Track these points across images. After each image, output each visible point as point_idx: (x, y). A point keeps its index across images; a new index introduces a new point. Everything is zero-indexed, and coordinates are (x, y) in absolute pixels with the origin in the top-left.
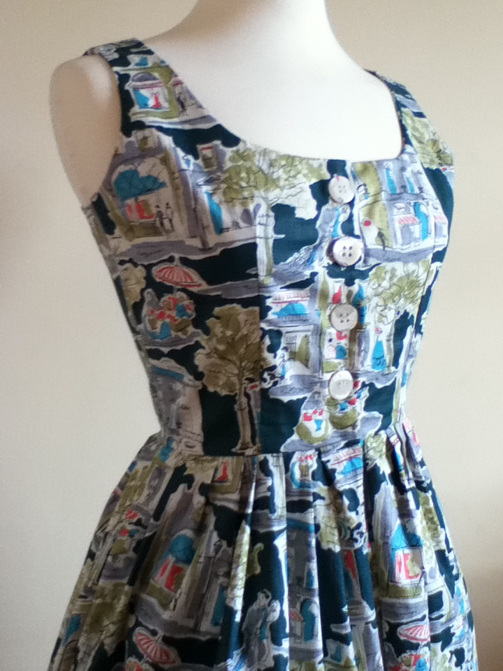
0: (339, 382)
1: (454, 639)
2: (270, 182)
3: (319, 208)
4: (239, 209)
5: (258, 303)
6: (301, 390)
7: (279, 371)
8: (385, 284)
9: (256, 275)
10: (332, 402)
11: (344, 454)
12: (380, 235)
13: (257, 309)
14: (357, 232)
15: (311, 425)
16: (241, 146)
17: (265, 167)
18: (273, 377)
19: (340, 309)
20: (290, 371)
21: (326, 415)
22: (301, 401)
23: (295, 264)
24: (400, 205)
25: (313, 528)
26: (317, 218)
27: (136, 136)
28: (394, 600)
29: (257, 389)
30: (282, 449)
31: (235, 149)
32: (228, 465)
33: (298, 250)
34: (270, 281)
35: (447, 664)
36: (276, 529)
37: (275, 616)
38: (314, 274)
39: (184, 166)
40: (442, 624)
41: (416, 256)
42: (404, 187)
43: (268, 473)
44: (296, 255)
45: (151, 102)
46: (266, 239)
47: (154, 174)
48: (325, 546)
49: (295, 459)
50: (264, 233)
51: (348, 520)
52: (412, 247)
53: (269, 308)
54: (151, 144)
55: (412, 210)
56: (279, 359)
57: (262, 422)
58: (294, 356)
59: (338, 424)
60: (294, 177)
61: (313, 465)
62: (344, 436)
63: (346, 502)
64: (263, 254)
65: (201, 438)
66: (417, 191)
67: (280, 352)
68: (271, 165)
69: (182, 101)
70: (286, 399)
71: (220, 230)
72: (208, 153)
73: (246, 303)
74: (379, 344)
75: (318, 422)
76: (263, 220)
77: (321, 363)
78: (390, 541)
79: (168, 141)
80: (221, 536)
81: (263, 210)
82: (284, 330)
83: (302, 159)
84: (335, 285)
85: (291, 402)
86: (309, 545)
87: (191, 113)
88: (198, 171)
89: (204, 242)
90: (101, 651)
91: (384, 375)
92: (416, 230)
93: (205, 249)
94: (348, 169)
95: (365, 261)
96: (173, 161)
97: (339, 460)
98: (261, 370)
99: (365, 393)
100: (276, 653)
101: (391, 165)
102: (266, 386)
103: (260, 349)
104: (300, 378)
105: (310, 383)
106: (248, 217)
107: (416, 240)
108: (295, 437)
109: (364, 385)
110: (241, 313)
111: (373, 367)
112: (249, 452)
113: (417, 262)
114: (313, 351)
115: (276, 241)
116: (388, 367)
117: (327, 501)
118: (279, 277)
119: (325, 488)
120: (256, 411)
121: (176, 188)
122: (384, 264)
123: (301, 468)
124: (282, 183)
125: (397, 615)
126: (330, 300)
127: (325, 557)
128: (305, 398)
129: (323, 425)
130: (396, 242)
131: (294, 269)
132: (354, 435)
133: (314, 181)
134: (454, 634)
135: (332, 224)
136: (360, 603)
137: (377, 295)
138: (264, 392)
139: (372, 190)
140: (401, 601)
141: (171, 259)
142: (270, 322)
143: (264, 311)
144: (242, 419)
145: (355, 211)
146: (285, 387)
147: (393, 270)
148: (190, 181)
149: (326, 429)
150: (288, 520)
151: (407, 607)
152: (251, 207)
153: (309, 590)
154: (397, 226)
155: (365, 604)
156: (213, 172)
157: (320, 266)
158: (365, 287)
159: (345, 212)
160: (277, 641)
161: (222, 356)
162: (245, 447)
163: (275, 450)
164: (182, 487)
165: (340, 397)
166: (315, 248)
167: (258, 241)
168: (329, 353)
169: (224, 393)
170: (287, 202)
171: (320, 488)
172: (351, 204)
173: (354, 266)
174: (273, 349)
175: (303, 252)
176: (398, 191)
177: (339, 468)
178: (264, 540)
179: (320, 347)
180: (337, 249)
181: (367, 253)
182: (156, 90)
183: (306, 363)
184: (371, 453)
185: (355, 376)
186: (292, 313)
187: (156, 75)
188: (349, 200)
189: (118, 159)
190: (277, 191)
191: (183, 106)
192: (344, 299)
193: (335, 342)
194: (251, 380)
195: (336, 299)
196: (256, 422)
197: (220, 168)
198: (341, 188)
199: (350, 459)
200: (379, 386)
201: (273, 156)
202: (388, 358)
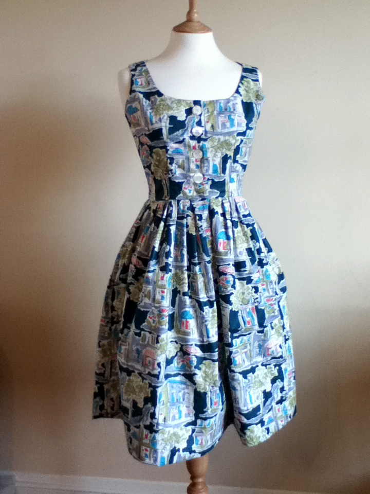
0: (197, 177)
1: (253, 282)
2: (170, 108)
3: (187, 117)
4: (158, 117)
5: (165, 147)
6: (183, 179)
7: (174, 171)
8: (216, 144)
9: (163, 139)
10: (195, 184)
11: (201, 203)
12: (212, 126)
13: (164, 150)
14: (203, 125)
15: (187, 191)
16: (163, 97)
17: (169, 104)
18: (172, 173)
19: (196, 151)
20: (178, 172)
21: (193, 188)
22: (183, 182)
23: (177, 135)
24: (222, 115)
25: (185, 225)
26: (186, 120)
27: (133, 94)
28: (218, 257)
29: (168, 177)
30: (177, 198)
31: (161, 98)
32: (161, 203)
33: (178, 130)
34: (169, 141)
35: (250, 291)
36: (171, 223)
37: (167, 250)
38: (184, 139)
39: (144, 104)
40: (246, 274)
41: (229, 134)
42: (226, 109)
43: (172, 206)
44: (178, 132)
45: (140, 84)
46: (166, 127)
47: (136, 106)
48: (190, 232)
49: (181, 202)
50: (165, 125)
51: (198, 224)
52: (226, 130)
53: (169, 150)
54: (136, 97)
55: (227, 117)
56: (173, 167)
57: (170, 189)
58: (179, 167)
59: (198, 192)
60: (180, 106)
61: (188, 205)
62: (200, 196)
63: (197, 218)
64: (165, 132)
65: (155, 195)
66: (232, 110)
67: (174, 165)
68: (172, 103)
69: (149, 83)
70: (177, 181)
71: (152, 124)
72: (153, 100)
73: (161, 148)
74: (215, 166)
75: (190, 191)
76: (165, 121)
77: (189, 169)
78: (217, 235)
79: (141, 96)
80: (155, 225)
81: (166, 117)
82: (174, 157)
83: (184, 101)
84: (193, 143)
85: (179, 182)
86: (183, 231)
87: (151, 86)
88: (149, 105)
89: (148, 128)
90: (124, 264)
91: (218, 177)
92: (228, 125)
93: (149, 130)
94: (202, 103)
95: (205, 135)
96: (141, 102)
97: (198, 204)
98: (168, 171)
99: (210, 182)
100: (166, 261)
101: (222, 101)
102: (170, 176)
103: (167, 163)
104: (182, 174)
105: (186, 176)
106: (160, 120)
107: (228, 128)
108: (181, 195)
109: (208, 179)
110: (161, 151)
111: (213, 173)
112: (166, 199)
113: (229, 136)
114: (186, 165)
115: (169, 128)
116: (220, 174)
117: (192, 217)
118: (172, 140)
119: (192, 213)
120: (168, 185)
121: (141, 111)
122: (214, 136)
123: (183, 205)
124: (174, 109)
125: (218, 262)
126: (192, 148)
127: (189, 236)
128: (184, 182)
129: (192, 192)
130: (219, 128)
131: (176, 137)
132: (204, 196)
133: (187, 108)
134: (253, 280)
135: (192, 122)
136: (202, 254)
137: (212, 147)
138: (170, 178)
139: (210, 110)
140: (220, 257)
141: (142, 135)
142: (169, 155)
143: (167, 151)
144: (165, 188)
145: (202, 118)
146: (176, 177)
147: (219, 139)
148: (145, 109)
149: (193, 193)
150: (177, 222)
151: (222, 259)
152: (162, 117)
153: (183, 246)
154: (220, 123)
155: (204, 254)
156: (153, 106)
157: (187, 136)
158: (207, 144)
159: (197, 118)
160: (167, 258)
161: (158, 166)
162: (166, 197)
163: (174, 198)
164: (148, 210)
165: (198, 182)
166: (186, 130)
167: (163, 128)
168: (193, 166)
169: (159, 179)
170: (175, 115)
171: (190, 213)
172: (200, 115)
173: (200, 136)
174: (171, 163)
175: (181, 131)
176: (223, 111)
177: (197, 207)
178: (167, 227)
179: (189, 164)
180: (194, 131)
181: (206, 132)
182: (142, 79)
183: (184, 169)
184: (212, 204)
185: (204, 175)
186: (177, 152)
187: (144, 74)
188: (200, 113)
189: (128, 102)
190: (172, 111)
191: (149, 84)
192: (197, 148)
193: (195, 163)
194: (166, 174)
195: (194, 148)
196: (168, 188)
197: (155, 104)
198: (197, 110)
199: (203, 205)
200: (216, 180)
201: (173, 100)
202: (219, 170)
